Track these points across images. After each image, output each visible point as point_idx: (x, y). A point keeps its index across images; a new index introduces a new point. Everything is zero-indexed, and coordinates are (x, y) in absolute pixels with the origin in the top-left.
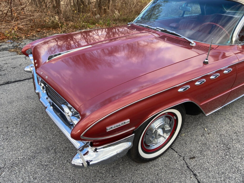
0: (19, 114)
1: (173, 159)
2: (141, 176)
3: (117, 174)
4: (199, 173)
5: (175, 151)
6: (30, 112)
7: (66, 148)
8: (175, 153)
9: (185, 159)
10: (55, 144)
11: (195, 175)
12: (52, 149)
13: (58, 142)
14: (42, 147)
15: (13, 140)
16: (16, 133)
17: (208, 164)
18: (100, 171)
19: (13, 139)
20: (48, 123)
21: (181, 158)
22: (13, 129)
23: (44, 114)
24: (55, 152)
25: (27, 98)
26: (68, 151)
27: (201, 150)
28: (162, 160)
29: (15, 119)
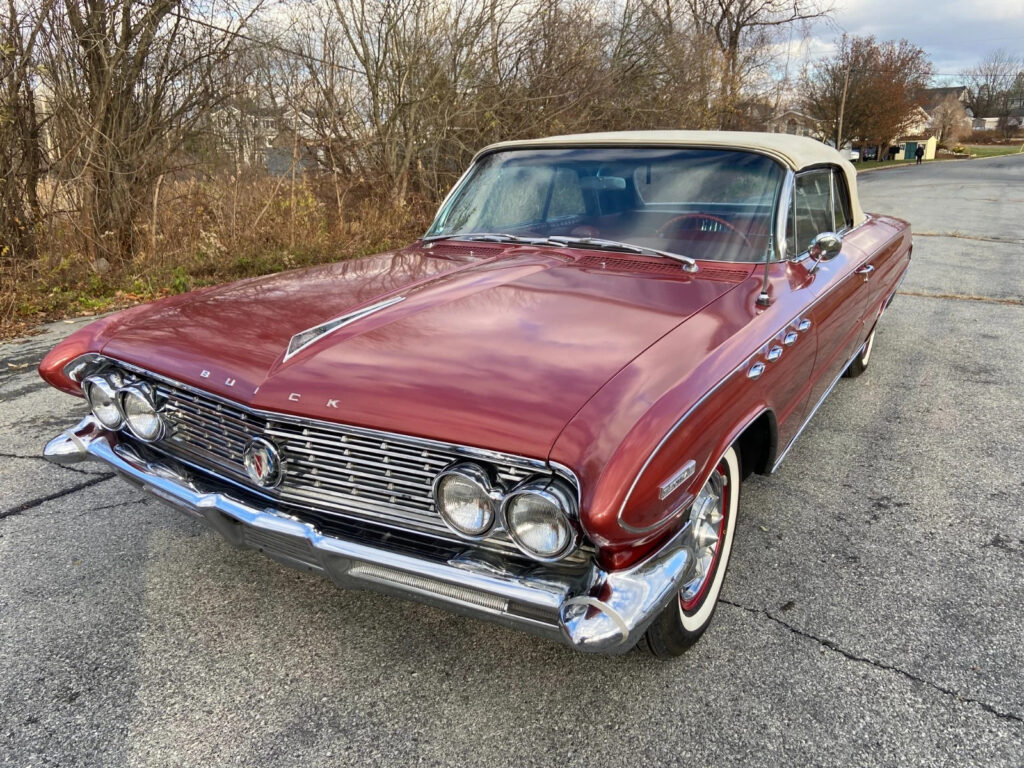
0: (48, 659)
1: (743, 624)
2: (691, 696)
3: (616, 715)
4: (832, 635)
5: (729, 603)
6: (95, 639)
7: (373, 705)
8: (737, 609)
9: (773, 615)
10: (316, 708)
11: (825, 643)
12: (319, 726)
13: (325, 699)
14: (272, 734)
15: (105, 754)
16: (98, 726)
17: (835, 608)
18: (556, 728)
19: (105, 750)
20: (220, 652)
21: (761, 615)
22: (69, 719)
23: (174, 630)
24: (340, 731)
25: (29, 598)
26: (389, 710)
27: (794, 582)
28: (716, 637)
29: (43, 680)
